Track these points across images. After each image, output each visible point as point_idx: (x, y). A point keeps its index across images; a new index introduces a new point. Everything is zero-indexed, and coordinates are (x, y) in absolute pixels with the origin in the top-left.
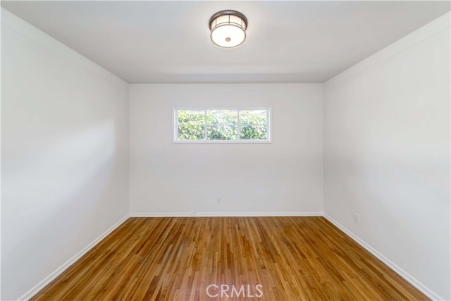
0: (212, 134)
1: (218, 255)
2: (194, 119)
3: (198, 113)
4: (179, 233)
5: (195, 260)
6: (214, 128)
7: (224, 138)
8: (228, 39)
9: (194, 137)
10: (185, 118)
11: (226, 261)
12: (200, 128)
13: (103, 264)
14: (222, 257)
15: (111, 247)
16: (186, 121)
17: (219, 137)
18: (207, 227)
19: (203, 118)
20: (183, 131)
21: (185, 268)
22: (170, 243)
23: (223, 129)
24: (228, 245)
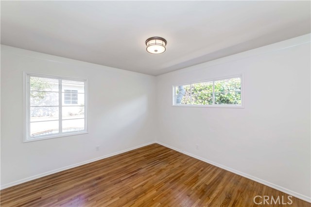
0: (220, 99)
1: (173, 175)
2: (205, 89)
3: (208, 84)
4: (167, 157)
5: (161, 171)
6: (221, 95)
7: (231, 103)
8: (156, 51)
9: (206, 101)
10: (199, 89)
11: (173, 179)
12: (210, 95)
13: (133, 155)
14: (173, 177)
15: (139, 151)
16: (200, 90)
17: (227, 102)
18: (183, 161)
19: (212, 87)
20: (198, 98)
21: (154, 171)
22: (159, 159)
23: (229, 94)
24: (184, 174)
